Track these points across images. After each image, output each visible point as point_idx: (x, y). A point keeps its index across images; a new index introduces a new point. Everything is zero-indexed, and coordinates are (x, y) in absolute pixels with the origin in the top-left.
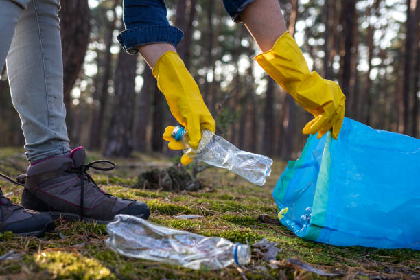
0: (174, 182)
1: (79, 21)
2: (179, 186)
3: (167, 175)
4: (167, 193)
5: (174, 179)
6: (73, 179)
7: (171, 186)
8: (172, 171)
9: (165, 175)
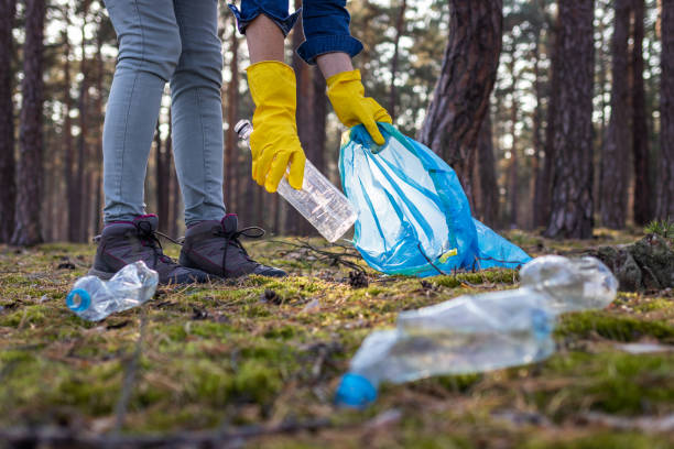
0: (645, 272)
1: (483, 11)
2: (656, 280)
3: (630, 258)
4: (628, 295)
5: (646, 267)
6: (221, 243)
7: (639, 281)
8: (641, 250)
9: (625, 258)
